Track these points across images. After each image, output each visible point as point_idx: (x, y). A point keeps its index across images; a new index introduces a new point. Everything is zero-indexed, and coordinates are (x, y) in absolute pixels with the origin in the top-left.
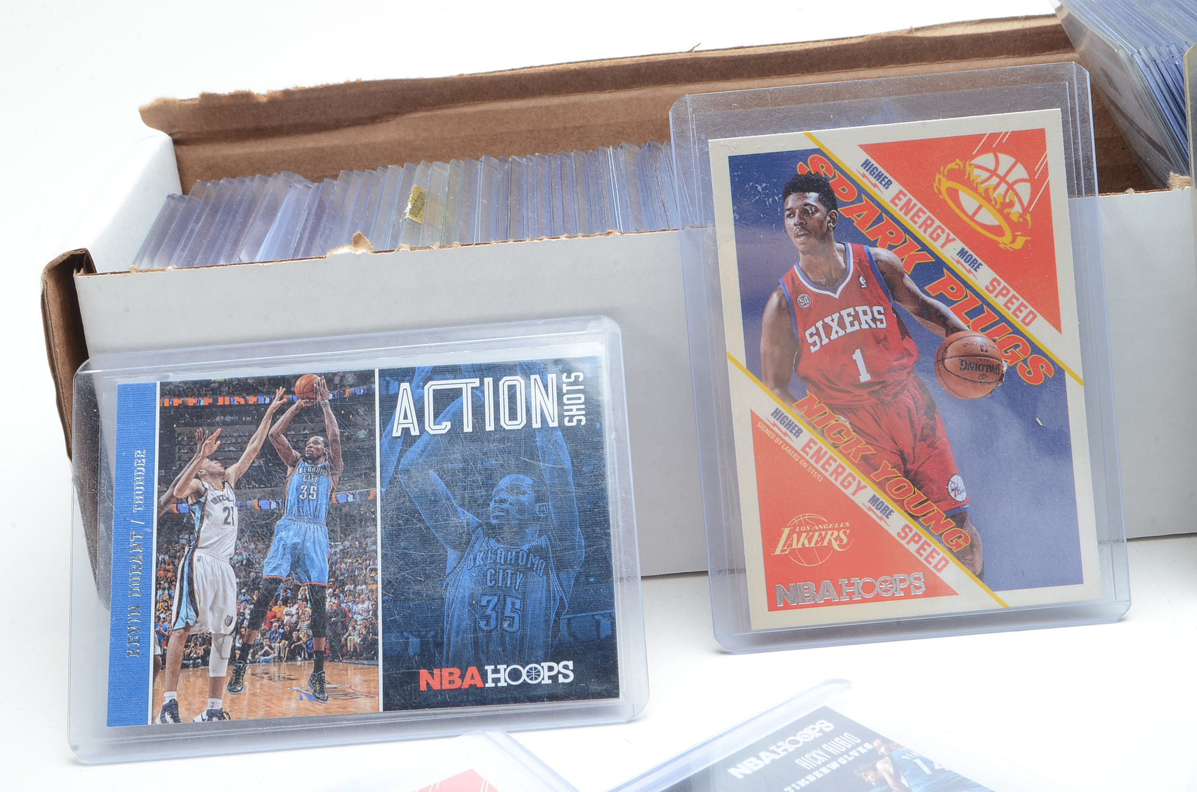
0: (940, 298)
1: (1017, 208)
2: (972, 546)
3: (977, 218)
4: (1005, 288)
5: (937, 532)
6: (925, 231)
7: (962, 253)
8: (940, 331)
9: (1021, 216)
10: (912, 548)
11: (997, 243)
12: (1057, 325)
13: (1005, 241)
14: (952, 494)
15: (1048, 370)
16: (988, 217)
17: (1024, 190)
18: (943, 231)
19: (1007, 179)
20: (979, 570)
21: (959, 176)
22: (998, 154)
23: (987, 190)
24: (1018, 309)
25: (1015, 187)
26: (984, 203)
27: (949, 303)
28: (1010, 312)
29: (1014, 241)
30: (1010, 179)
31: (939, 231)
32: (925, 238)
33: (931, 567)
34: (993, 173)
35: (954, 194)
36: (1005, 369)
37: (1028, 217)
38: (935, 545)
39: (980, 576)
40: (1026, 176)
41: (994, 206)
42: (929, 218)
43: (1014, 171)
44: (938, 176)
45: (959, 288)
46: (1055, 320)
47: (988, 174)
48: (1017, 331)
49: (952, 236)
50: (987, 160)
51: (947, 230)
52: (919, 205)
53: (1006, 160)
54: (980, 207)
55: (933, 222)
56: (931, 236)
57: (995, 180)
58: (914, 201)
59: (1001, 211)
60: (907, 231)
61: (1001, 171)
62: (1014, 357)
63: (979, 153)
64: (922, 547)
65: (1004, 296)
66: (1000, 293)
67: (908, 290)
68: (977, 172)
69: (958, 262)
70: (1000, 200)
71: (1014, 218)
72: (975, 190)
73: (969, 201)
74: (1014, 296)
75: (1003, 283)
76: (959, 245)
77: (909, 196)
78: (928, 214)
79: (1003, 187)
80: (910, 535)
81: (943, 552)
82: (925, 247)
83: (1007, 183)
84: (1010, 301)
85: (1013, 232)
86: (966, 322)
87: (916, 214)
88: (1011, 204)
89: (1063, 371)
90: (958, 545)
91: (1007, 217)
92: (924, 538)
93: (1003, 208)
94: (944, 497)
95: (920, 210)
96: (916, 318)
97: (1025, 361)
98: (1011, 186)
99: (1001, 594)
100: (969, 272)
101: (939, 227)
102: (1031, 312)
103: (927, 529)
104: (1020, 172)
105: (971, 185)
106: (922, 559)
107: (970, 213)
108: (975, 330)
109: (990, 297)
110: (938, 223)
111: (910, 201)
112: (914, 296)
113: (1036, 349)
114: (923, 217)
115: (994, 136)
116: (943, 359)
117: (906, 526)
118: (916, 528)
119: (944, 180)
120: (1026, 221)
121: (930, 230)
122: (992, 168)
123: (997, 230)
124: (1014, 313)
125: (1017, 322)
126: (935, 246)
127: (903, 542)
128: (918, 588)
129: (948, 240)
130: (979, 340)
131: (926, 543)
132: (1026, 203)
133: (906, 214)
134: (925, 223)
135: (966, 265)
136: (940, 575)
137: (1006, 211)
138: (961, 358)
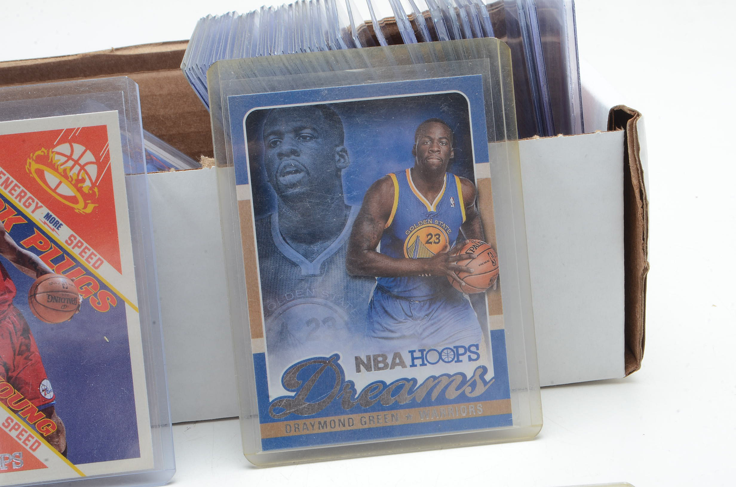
0: (32, 249)
1: (88, 183)
2: (58, 431)
3: (59, 191)
4: (79, 241)
5: (32, 422)
6: (20, 201)
7: (48, 216)
8: (32, 274)
9: (91, 189)
10: (14, 434)
11: (73, 209)
12: (119, 269)
13: (79, 207)
14: (43, 394)
15: (113, 301)
16: (66, 190)
17: (93, 170)
18: (33, 201)
19: (80, 162)
20: (63, 450)
21: (44, 160)
22: (73, 144)
23: (65, 170)
24: (90, 257)
25: (86, 168)
26: (63, 179)
27: (38, 253)
28: (84, 259)
29: (85, 207)
30: (82, 162)
31: (30, 201)
32: (20, 206)
33: (28, 448)
34: (70, 158)
35: (40, 173)
36: (81, 301)
37: (96, 190)
38: (30, 431)
39: (64, 454)
40: (94, 160)
41: (71, 182)
42: (23, 191)
43: (84, 156)
44: (28, 161)
45: (46, 243)
46: (117, 266)
47: (66, 159)
48: (89, 273)
49: (40, 204)
50: (65, 148)
51: (36, 200)
52: (15, 182)
53: (79, 149)
54: (60, 183)
55: (26, 194)
56: (24, 204)
57: (71, 163)
58: (11, 179)
59: (75, 186)
60: (6, 201)
61: (75, 157)
62: (87, 292)
63: (59, 143)
64: (21, 433)
65: (79, 247)
66: (76, 245)
67: (8, 244)
68: (57, 157)
69: (45, 223)
70: (75, 177)
71: (86, 190)
72: (56, 170)
73: (52, 179)
74: (86, 248)
75: (78, 238)
76: (45, 210)
77: (8, 175)
78: (22, 188)
79: (77, 168)
80: (12, 425)
81: (37, 437)
82: (20, 213)
83: (80, 165)
84: (83, 251)
85: (85, 200)
86: (52, 267)
87: (13, 188)
88: (83, 181)
89: (124, 302)
90: (47, 431)
91: (80, 190)
92: (22, 427)
93: (77, 183)
94: (36, 396)
95: (16, 185)
96: (15, 265)
97: (95, 295)
98: (82, 167)
99: (80, 467)
100: (53, 230)
101: (30, 198)
102: (99, 259)
103: (24, 420)
104: (89, 157)
105: (53, 167)
106: (21, 442)
107: (53, 187)
108: (58, 272)
109: (69, 248)
110: (29, 194)
111: (8, 179)
112: (13, 249)
113: (104, 286)
114: (18, 191)
115: (69, 131)
116: (35, 294)
117: (9, 418)
118: (16, 419)
119: (33, 163)
120: (94, 192)
121: (23, 200)
122: (68, 153)
123: (74, 200)
124: (87, 260)
125: (90, 267)
126: (28, 212)
127: (7, 430)
128: (17, 464)
129: (37, 208)
130: (61, 280)
131: (23, 430)
132: (94, 179)
133: (6, 188)
134: (19, 195)
135: (51, 225)
136: (35, 454)
137: (80, 185)
138: (48, 293)
